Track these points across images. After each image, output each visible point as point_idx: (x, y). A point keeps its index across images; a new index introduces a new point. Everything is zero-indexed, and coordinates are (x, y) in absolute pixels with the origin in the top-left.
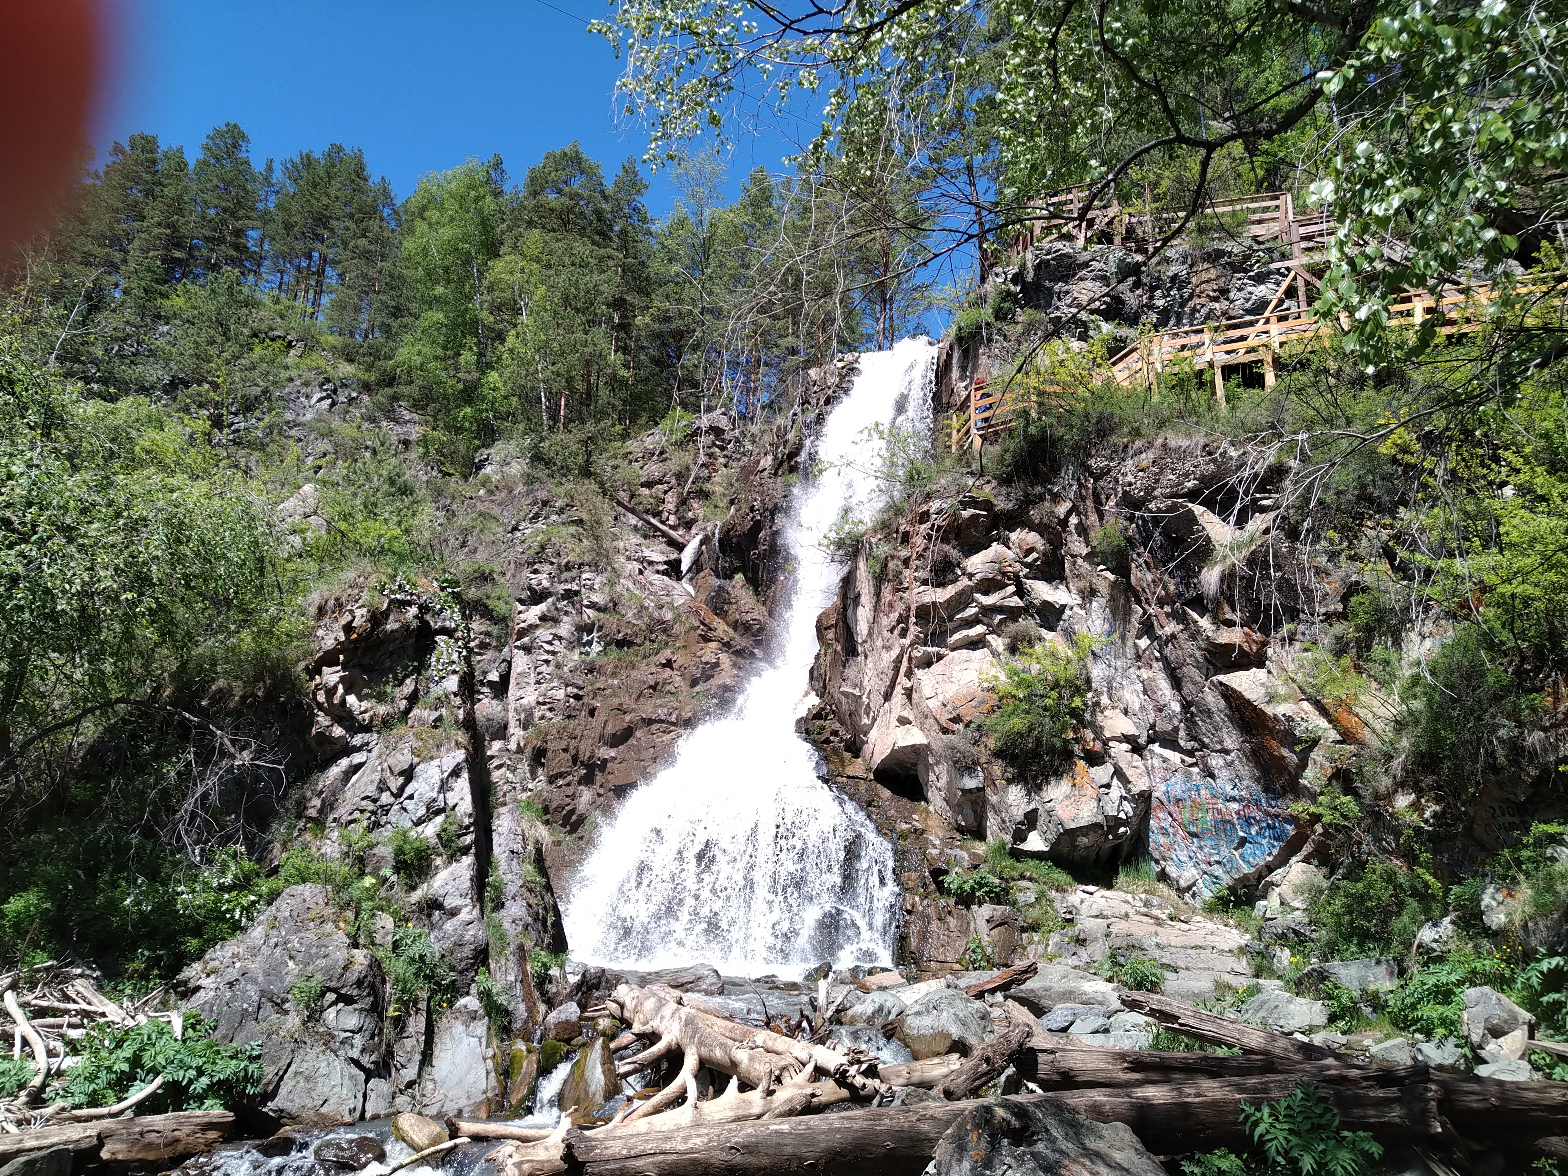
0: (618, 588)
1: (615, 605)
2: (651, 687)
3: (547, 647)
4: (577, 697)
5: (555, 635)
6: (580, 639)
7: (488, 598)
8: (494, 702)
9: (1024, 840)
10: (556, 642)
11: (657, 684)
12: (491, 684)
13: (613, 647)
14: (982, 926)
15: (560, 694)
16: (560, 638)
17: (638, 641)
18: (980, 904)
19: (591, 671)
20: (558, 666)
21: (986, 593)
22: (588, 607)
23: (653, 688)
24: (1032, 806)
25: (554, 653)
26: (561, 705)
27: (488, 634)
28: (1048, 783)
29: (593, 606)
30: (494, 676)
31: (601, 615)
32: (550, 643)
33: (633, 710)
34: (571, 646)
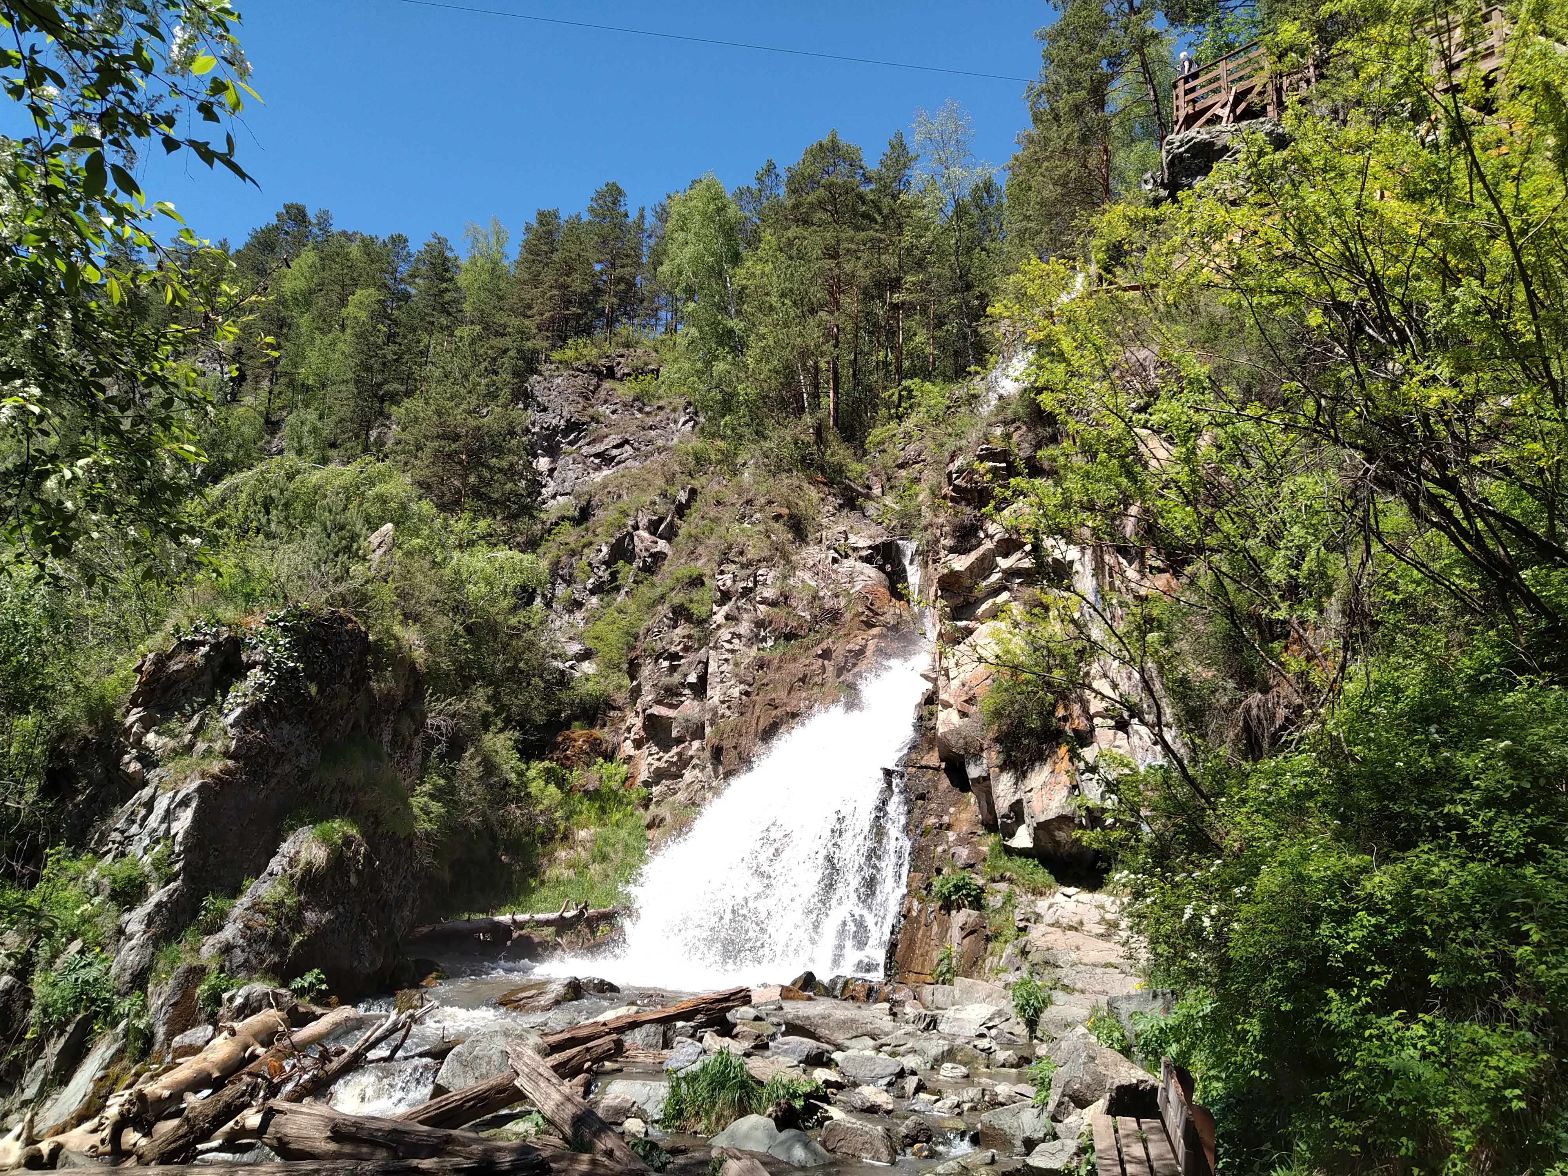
0: (791, 581)
1: (786, 598)
2: (800, 680)
3: (728, 646)
4: (747, 694)
5: (733, 634)
6: (757, 635)
7: (691, 601)
8: (696, 703)
9: (1012, 835)
10: (736, 641)
11: (805, 676)
12: (691, 686)
13: (782, 641)
14: (955, 933)
15: (736, 692)
16: (739, 636)
17: (803, 633)
18: (959, 909)
19: (761, 667)
20: (737, 665)
21: (1006, 556)
22: (761, 603)
23: (803, 680)
24: (1017, 797)
25: (732, 651)
26: (735, 702)
27: (690, 637)
28: (1033, 770)
29: (764, 601)
30: (692, 678)
31: (776, 610)
32: (729, 642)
33: (785, 704)
34: (750, 643)
